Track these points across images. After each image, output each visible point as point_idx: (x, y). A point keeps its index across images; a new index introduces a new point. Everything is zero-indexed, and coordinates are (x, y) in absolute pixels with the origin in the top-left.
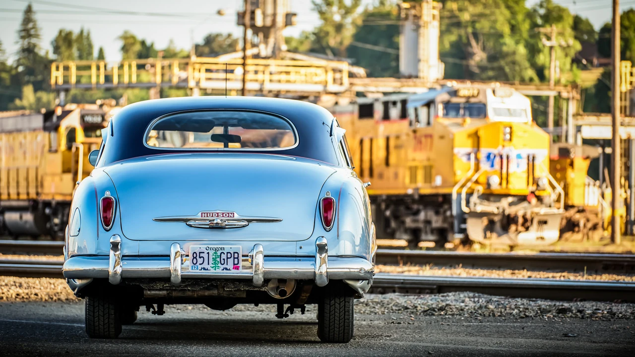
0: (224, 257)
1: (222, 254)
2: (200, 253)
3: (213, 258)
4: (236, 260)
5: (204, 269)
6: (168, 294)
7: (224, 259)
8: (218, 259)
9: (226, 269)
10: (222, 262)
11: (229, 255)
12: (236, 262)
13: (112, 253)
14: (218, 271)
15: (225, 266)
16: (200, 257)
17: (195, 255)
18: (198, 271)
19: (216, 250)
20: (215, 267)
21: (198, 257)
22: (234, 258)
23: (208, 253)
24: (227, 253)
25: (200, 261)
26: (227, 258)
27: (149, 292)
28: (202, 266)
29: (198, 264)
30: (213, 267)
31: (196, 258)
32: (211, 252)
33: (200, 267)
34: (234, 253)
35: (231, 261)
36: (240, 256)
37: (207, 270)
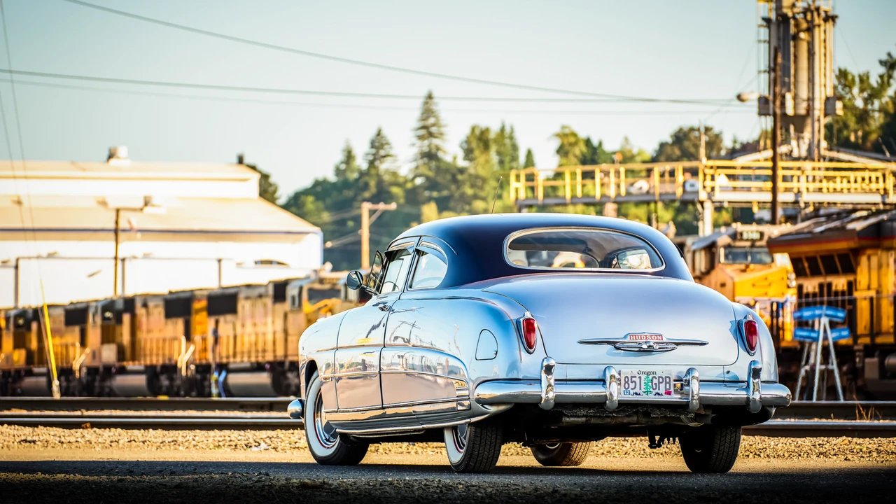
0: (655, 381)
1: (654, 379)
2: (632, 377)
3: (645, 383)
4: (668, 385)
5: (636, 394)
6: (586, 421)
7: (656, 384)
8: (650, 384)
9: (659, 394)
10: (654, 387)
11: (661, 380)
12: (668, 387)
13: (544, 376)
14: (650, 396)
15: (657, 391)
16: (632, 382)
17: (627, 380)
18: (630, 396)
19: (648, 374)
20: (647, 392)
21: (629, 382)
22: (666, 383)
23: (640, 377)
24: (659, 377)
25: (632, 385)
26: (659, 383)
27: (568, 419)
28: (635, 391)
29: (630, 389)
30: (645, 392)
31: (627, 382)
32: (643, 376)
33: (632, 392)
34: (666, 377)
35: (662, 386)
36: (672, 380)
37: (640, 394)
